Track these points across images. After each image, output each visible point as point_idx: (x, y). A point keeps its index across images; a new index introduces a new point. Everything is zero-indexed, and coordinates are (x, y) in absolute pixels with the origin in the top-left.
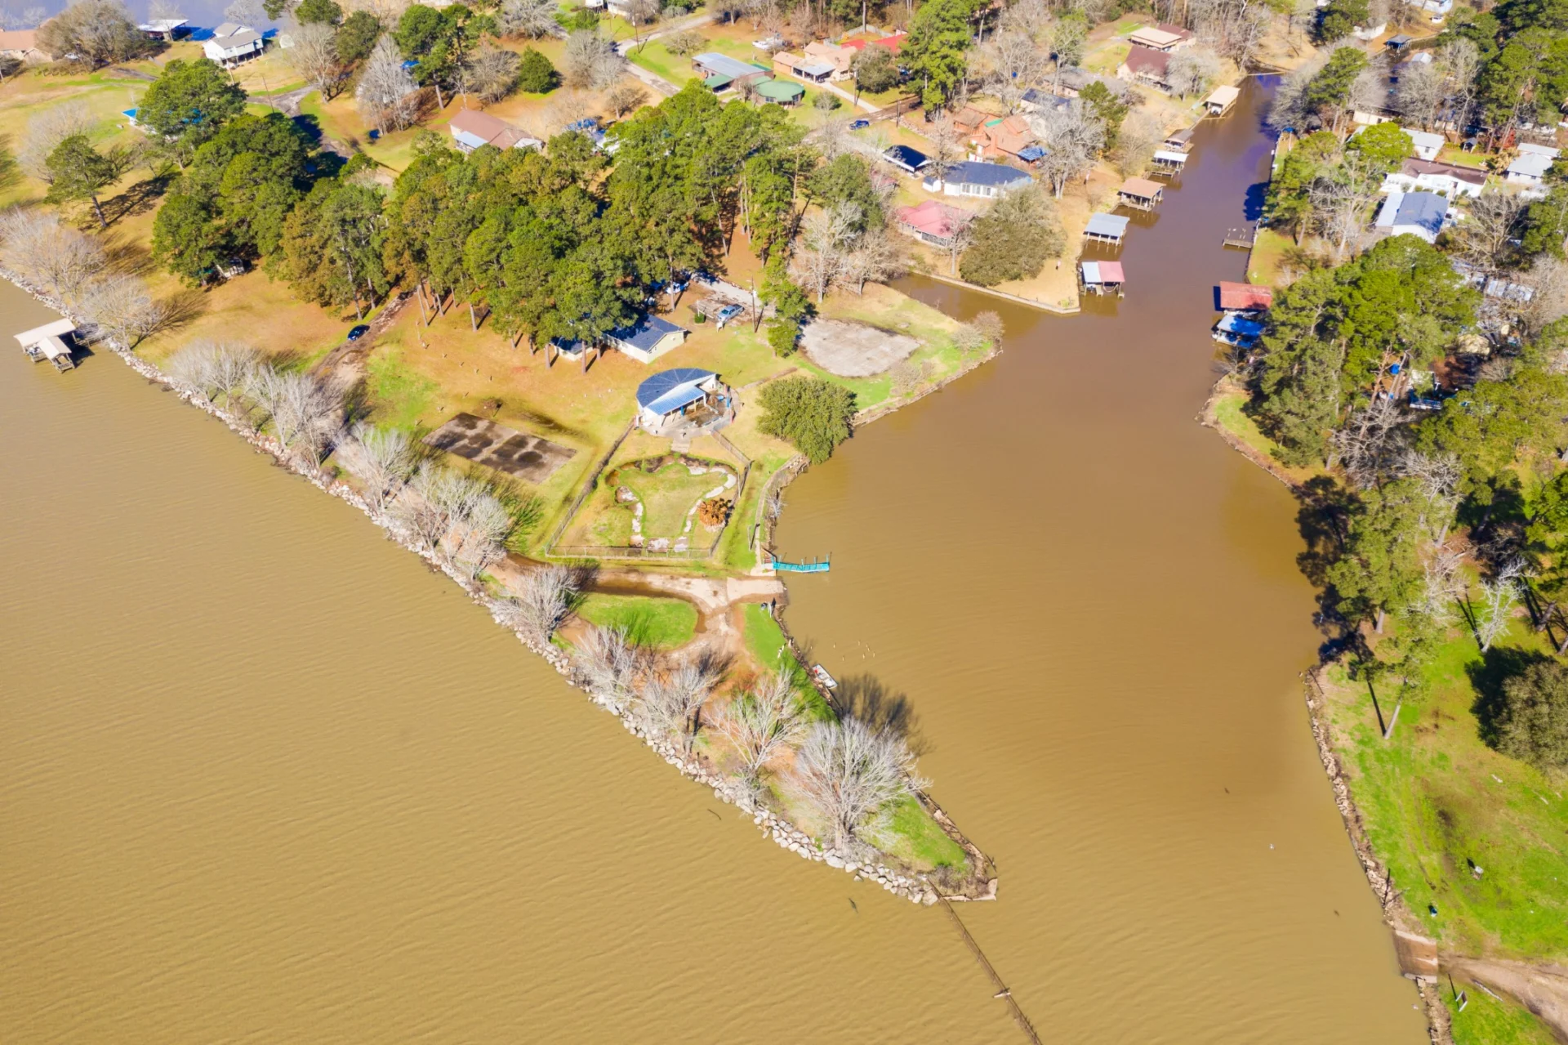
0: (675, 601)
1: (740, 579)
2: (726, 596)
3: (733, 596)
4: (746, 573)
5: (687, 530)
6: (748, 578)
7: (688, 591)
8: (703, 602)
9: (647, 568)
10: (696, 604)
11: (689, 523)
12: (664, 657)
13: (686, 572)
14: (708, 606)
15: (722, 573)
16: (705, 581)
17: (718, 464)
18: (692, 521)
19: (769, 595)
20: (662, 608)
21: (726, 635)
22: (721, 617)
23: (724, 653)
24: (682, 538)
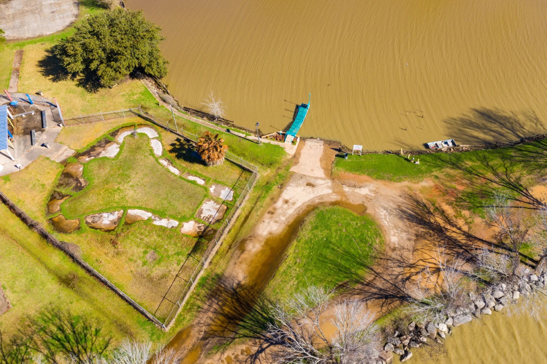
0: (311, 219)
1: (296, 163)
2: (316, 178)
3: (320, 173)
4: (290, 157)
5: (201, 182)
6: (296, 157)
7: (299, 204)
8: (321, 197)
9: (244, 231)
10: (322, 203)
11: (191, 178)
12: (394, 249)
13: (268, 199)
14: (328, 195)
15: (280, 172)
16: (288, 188)
17: (114, 134)
18: (189, 174)
19: (325, 151)
20: (318, 232)
21: (375, 192)
22: (346, 189)
23: (401, 199)
24: (212, 189)
